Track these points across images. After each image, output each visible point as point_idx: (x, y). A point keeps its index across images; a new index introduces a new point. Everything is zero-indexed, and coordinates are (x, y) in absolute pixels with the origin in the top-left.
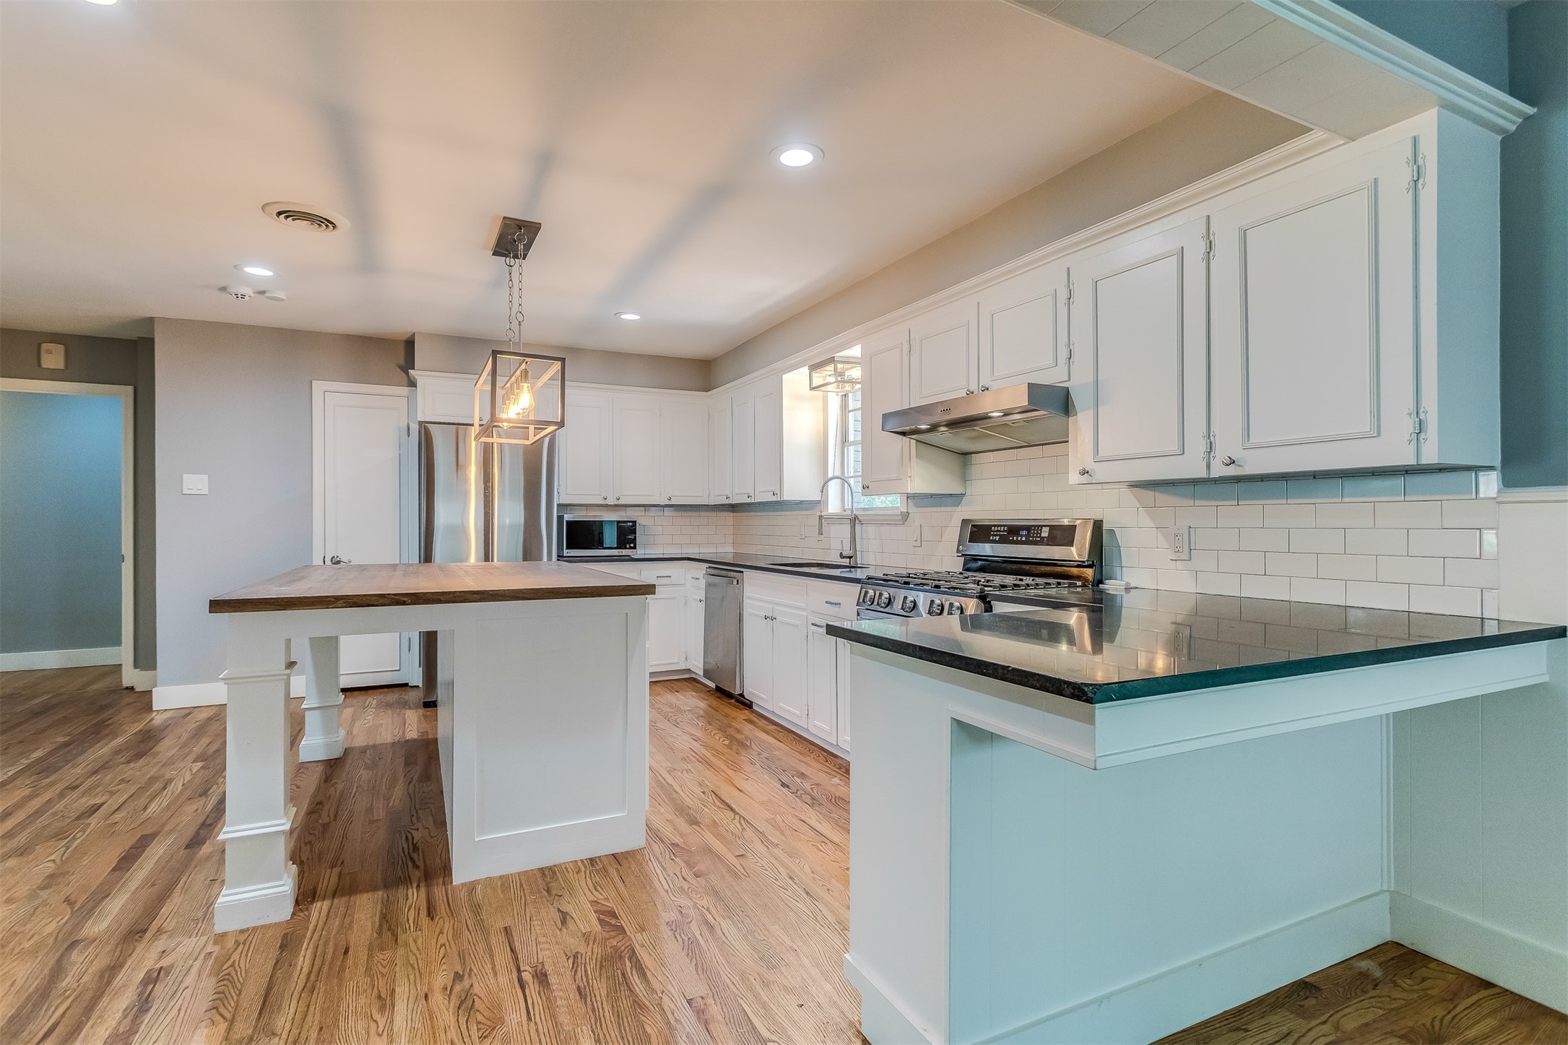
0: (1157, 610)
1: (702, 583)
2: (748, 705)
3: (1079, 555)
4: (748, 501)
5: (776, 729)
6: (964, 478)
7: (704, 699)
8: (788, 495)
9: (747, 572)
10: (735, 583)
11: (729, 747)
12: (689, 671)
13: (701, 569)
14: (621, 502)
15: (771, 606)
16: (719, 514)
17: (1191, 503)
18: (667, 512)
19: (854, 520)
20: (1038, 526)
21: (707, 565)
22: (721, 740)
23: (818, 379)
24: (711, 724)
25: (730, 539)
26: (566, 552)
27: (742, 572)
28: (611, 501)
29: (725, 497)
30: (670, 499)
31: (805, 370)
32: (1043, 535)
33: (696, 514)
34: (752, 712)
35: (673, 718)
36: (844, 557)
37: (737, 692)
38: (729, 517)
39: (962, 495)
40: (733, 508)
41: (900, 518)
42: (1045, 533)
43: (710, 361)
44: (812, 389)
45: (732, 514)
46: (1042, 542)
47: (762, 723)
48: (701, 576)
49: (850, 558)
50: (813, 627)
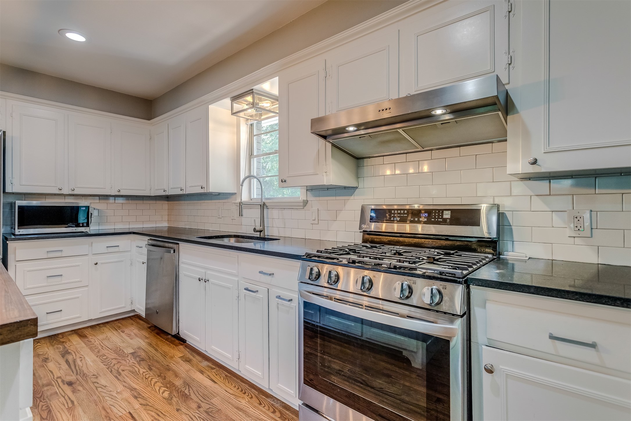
0: (552, 276)
1: (145, 250)
2: (183, 341)
3: (489, 233)
4: (181, 193)
5: (208, 366)
6: (358, 176)
7: (147, 338)
8: (213, 188)
9: (182, 245)
10: (172, 251)
11: (169, 400)
12: (134, 311)
13: (144, 241)
14: (75, 192)
15: (203, 271)
16: (158, 202)
17: (592, 191)
18: (120, 201)
19: (263, 206)
20: (439, 210)
21: (149, 238)
22: (161, 391)
23: (237, 107)
24: (151, 369)
25: (166, 218)
26: (17, 232)
27: (178, 244)
28: (65, 191)
29: (163, 190)
30: (119, 191)
31: (227, 101)
32: (445, 216)
33: (141, 202)
34: (186, 346)
35: (116, 367)
36: (257, 231)
37: (174, 332)
38: (165, 205)
39: (357, 188)
40: (168, 198)
41: (302, 204)
42: (447, 215)
43: (152, 100)
44: (233, 114)
45: (167, 202)
46: (444, 222)
47: (196, 359)
48: (144, 246)
49: (261, 231)
50: (245, 291)
